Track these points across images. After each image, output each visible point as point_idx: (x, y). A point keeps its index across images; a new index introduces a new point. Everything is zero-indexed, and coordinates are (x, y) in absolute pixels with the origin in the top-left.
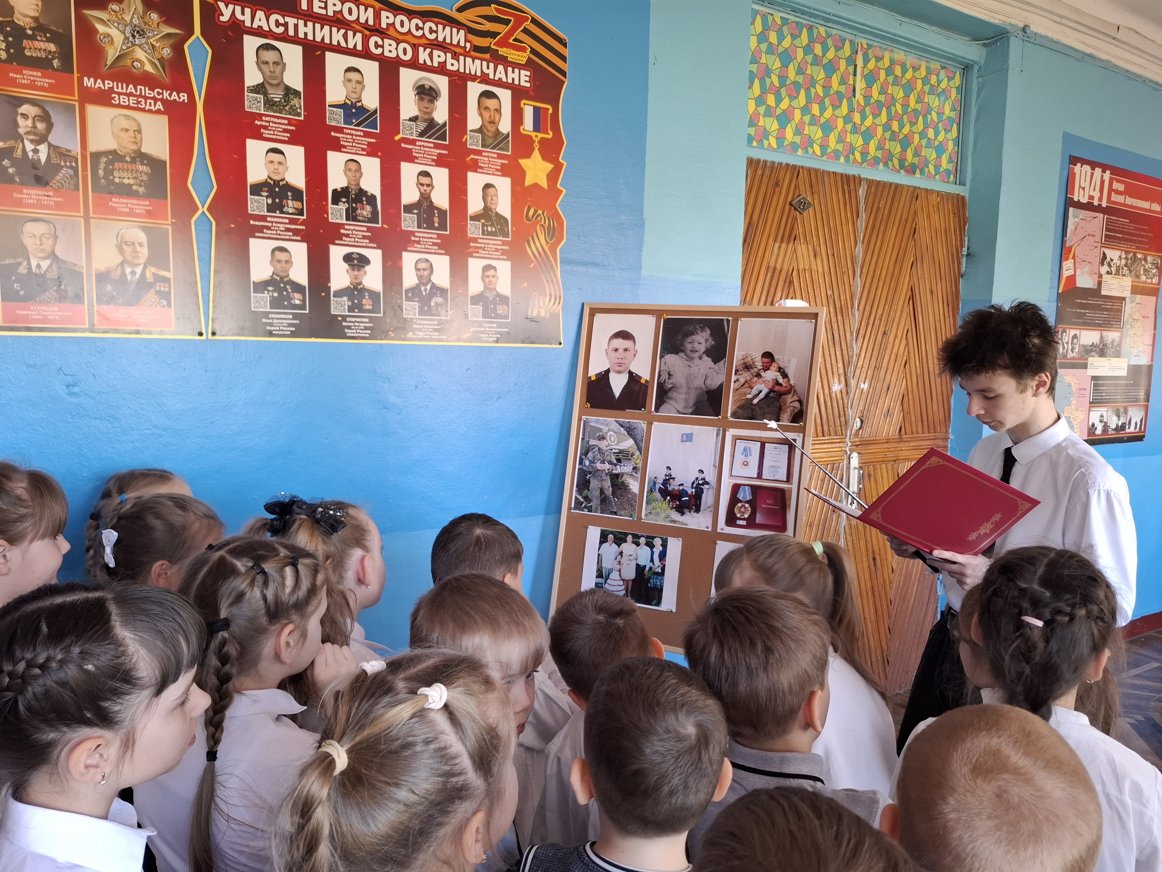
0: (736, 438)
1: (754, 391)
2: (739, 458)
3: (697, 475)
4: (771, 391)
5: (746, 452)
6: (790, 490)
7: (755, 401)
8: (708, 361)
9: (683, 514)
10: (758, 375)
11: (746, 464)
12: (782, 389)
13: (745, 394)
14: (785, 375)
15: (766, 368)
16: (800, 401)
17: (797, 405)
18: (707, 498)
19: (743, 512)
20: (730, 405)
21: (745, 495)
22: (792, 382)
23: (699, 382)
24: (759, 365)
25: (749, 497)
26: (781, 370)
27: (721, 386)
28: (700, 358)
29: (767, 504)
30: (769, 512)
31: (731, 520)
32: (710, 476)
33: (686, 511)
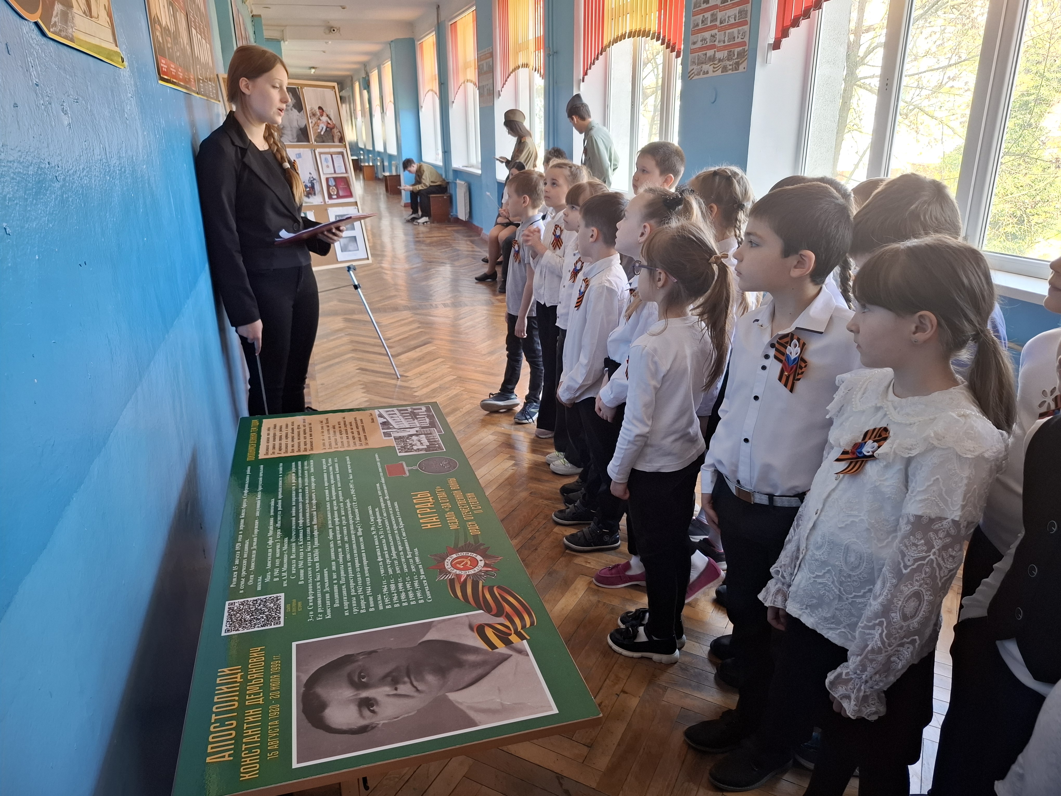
0: (320, 154)
1: (320, 128)
2: (325, 164)
3: (309, 175)
4: (327, 127)
5: (326, 160)
6: (348, 177)
7: (322, 133)
8: (295, 111)
9: (309, 197)
10: (319, 119)
11: (328, 167)
12: (331, 126)
13: (317, 130)
14: (330, 119)
15: (322, 115)
16: (340, 132)
17: (339, 133)
18: (317, 187)
19: (334, 191)
20: (312, 137)
21: (332, 183)
22: (334, 122)
23: (295, 124)
24: (318, 113)
25: (334, 184)
26: (327, 116)
27: (306, 125)
28: (292, 110)
29: (342, 186)
30: (344, 189)
31: (330, 197)
32: (315, 175)
33: (310, 196)
